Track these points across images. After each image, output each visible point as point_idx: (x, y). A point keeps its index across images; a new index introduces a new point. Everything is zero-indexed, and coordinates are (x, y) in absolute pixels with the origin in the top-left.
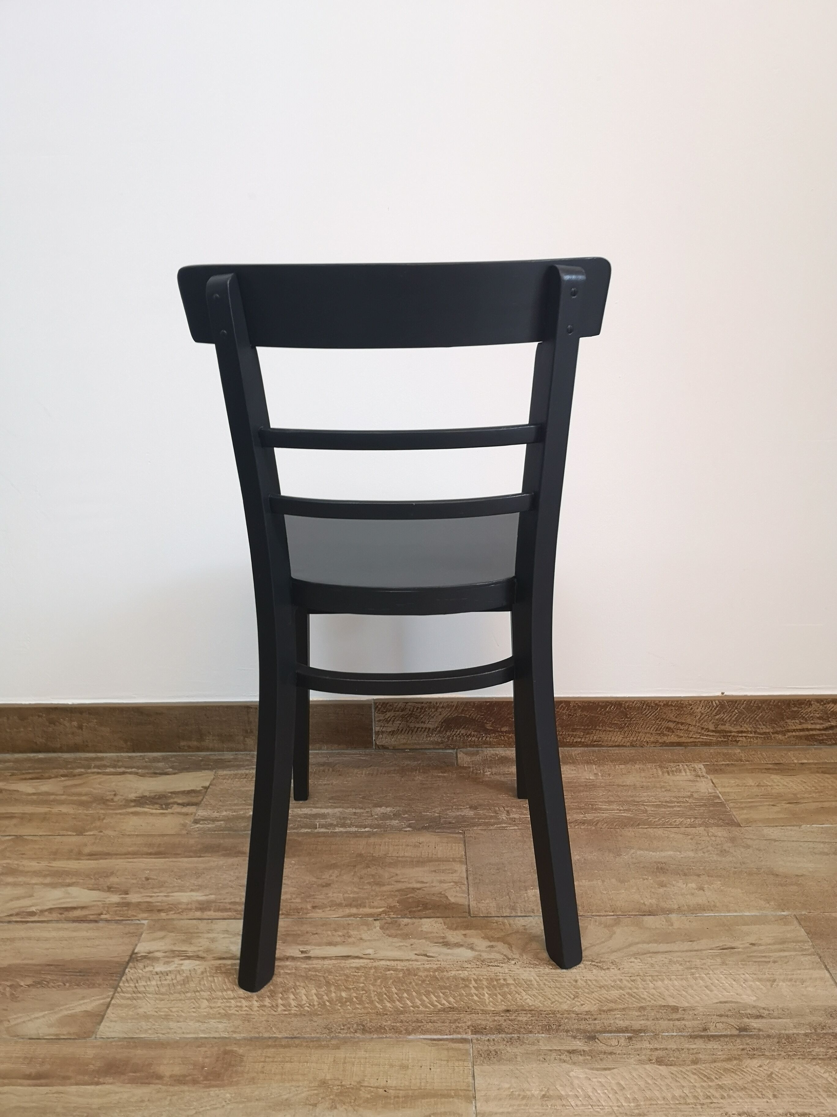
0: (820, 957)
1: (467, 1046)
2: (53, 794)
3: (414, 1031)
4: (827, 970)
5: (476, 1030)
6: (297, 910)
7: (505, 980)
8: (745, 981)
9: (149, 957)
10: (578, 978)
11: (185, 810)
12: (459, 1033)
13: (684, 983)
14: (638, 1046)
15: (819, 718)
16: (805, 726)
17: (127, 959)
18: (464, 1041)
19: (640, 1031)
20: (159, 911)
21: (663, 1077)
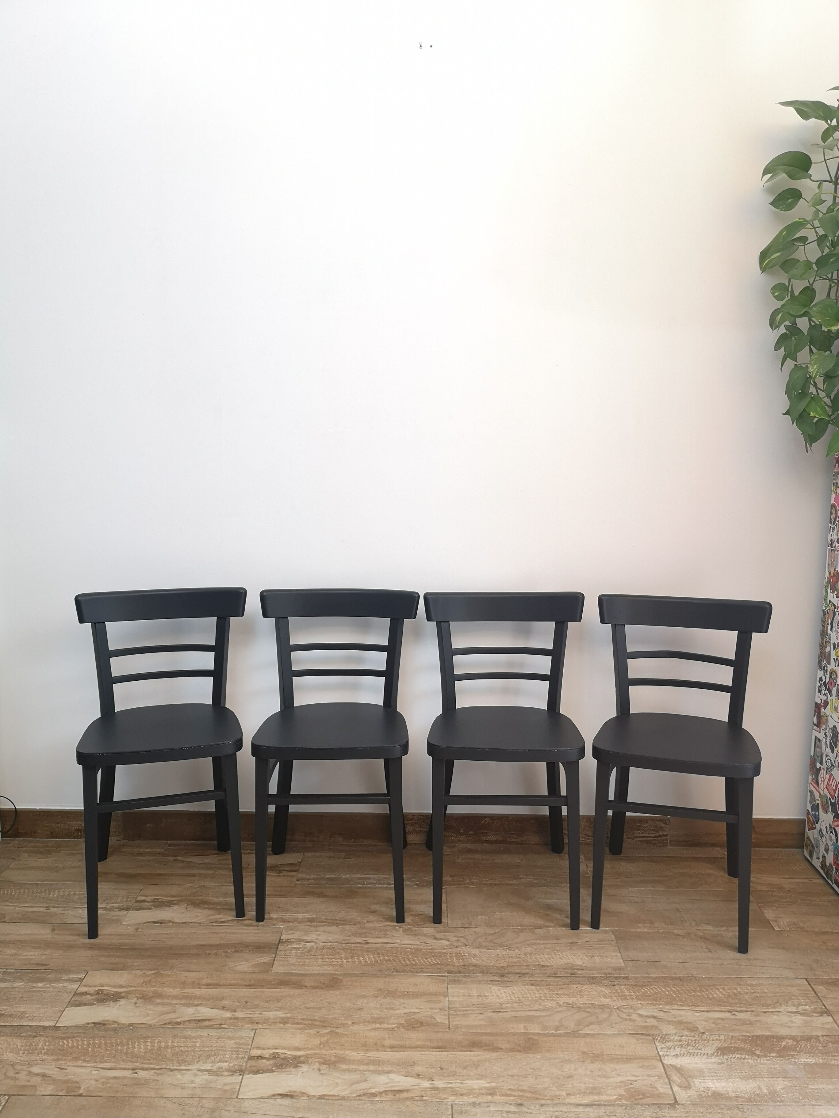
0: (618, 947)
1: (445, 978)
2: (214, 864)
3: (420, 972)
4: (620, 952)
5: (449, 972)
6: (360, 923)
7: (464, 954)
8: (580, 956)
9: (288, 941)
10: (499, 953)
11: (290, 874)
12: (441, 973)
13: (550, 956)
14: (524, 979)
15: (653, 830)
16: (645, 835)
17: (278, 942)
18: (444, 976)
19: (525, 974)
20: (289, 922)
21: (532, 990)
